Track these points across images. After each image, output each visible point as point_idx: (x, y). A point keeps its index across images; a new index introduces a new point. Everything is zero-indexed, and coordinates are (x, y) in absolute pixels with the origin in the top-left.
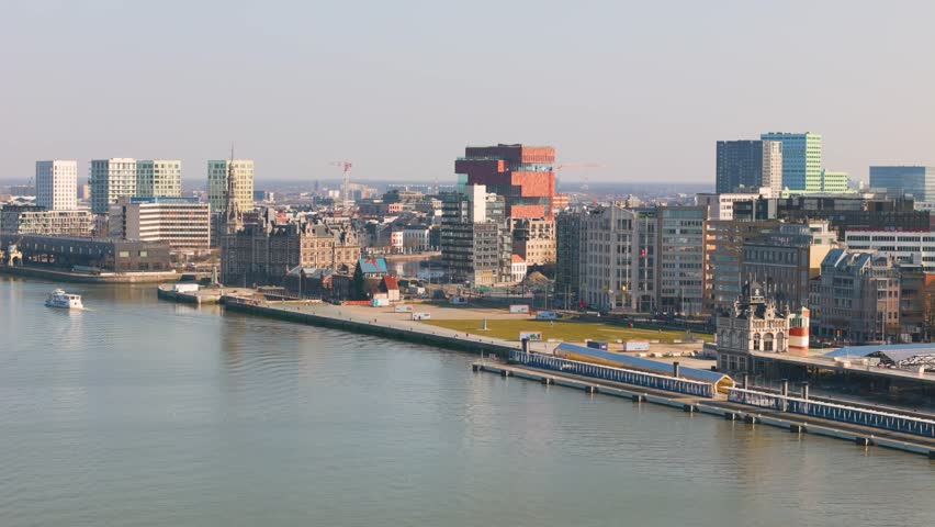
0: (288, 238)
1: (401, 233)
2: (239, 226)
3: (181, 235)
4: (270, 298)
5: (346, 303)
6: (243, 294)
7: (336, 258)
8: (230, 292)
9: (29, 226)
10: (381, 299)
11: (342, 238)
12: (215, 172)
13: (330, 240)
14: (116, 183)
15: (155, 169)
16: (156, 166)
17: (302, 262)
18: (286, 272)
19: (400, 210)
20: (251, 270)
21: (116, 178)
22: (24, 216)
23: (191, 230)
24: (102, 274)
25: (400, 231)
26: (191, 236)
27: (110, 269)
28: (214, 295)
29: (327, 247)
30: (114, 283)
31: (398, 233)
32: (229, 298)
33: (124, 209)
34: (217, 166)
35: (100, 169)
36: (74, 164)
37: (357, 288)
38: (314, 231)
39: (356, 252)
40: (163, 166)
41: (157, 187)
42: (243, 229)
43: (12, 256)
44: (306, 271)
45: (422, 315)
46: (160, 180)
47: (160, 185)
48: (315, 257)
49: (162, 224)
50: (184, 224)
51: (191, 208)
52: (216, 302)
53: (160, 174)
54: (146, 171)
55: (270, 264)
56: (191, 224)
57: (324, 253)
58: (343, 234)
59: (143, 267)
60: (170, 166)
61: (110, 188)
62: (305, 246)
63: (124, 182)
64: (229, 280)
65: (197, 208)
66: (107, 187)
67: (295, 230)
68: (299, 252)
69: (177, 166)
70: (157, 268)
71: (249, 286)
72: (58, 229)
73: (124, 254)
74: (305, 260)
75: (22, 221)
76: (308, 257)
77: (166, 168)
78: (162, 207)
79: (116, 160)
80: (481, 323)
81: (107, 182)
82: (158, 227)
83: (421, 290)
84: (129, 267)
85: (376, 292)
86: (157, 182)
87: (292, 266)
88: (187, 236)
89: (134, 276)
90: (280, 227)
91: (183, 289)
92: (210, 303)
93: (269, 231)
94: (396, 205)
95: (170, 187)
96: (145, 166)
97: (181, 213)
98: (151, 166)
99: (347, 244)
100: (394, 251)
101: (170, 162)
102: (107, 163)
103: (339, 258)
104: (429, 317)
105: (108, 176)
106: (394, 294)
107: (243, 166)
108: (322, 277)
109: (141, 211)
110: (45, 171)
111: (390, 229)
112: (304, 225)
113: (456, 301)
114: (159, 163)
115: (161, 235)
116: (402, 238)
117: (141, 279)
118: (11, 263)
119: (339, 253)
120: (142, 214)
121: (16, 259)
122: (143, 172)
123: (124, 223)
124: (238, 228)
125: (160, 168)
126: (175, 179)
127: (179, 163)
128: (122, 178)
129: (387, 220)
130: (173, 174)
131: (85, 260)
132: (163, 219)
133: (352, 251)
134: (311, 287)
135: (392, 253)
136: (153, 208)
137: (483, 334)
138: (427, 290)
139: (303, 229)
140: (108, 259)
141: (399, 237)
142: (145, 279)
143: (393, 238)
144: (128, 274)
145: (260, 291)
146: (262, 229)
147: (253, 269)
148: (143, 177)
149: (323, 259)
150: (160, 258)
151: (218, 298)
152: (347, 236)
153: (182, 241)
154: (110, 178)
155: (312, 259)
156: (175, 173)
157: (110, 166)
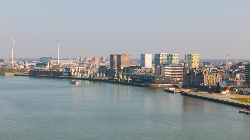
0: (201, 75)
1: (239, 74)
2: (188, 72)
3: (177, 74)
4: (194, 92)
5: (214, 93)
6: (187, 90)
7: (214, 81)
8: (184, 90)
9: (137, 72)
10: (224, 92)
11: (216, 75)
12: (189, 57)
13: (213, 76)
14: (162, 60)
15: (172, 56)
16: (173, 55)
17: (205, 82)
18: (200, 85)
19: (242, 68)
20: (191, 84)
21: (162, 59)
22: (135, 69)
23: (180, 73)
24: (152, 85)
25: (239, 73)
26: (180, 74)
27: (154, 83)
28: (179, 91)
29: (212, 78)
30: (155, 87)
31: (238, 74)
32: (183, 92)
33: (161, 67)
34: (189, 55)
35: (158, 56)
36: (151, 55)
37: (217, 89)
38: (208, 73)
39: (220, 79)
40: (174, 55)
41: (173, 61)
42: (189, 72)
43: (129, 80)
44: (205, 84)
45: (232, 97)
46: (173, 59)
47: (174, 60)
48: (209, 81)
49: (172, 71)
50: (178, 71)
51: (180, 67)
52: (179, 93)
53: (173, 58)
54: (170, 57)
55: (196, 82)
56: (180, 71)
57: (211, 79)
58: (217, 75)
59: (163, 83)
60: (176, 55)
61: (160, 61)
62: (206, 77)
63: (164, 60)
64: (184, 87)
65: (181, 67)
66: (159, 61)
67: (203, 73)
68: (204, 79)
69: (178, 55)
70: (167, 83)
71: (189, 88)
72: (144, 72)
73: (158, 79)
74: (205, 81)
75: (135, 70)
76: (206, 80)
77: (175, 56)
78: (172, 67)
79: (162, 54)
80: (247, 99)
81: (159, 60)
82: (170, 72)
83: (237, 90)
84: (159, 83)
85: (223, 90)
86: (173, 60)
87: (201, 83)
88: (178, 74)
89: (160, 85)
90: (199, 72)
91: (171, 89)
92: (178, 93)
93: (196, 73)
94: (241, 66)
95: (176, 61)
96: (169, 55)
97: (177, 68)
98: (171, 55)
99: (218, 77)
100: (237, 79)
101: (176, 54)
102: (159, 55)
103: (215, 81)
104: (234, 97)
105: (160, 58)
106: (228, 91)
107: (196, 55)
108: (209, 86)
109: (165, 68)
110: (143, 57)
111: (236, 73)
112: (205, 71)
113: (245, 93)
114: (173, 54)
115: (171, 74)
116: (239, 75)
117: (162, 86)
118: (128, 82)
119: (215, 79)
120: (166, 68)
121: (130, 80)
122: (169, 57)
123: (161, 71)
124: (187, 72)
125: (173, 56)
126: (178, 59)
127: (179, 54)
128: (163, 58)
129: (236, 70)
130: (177, 57)
131: (147, 81)
132: (172, 70)
133: (219, 79)
134: (206, 89)
135: (236, 80)
136: (170, 67)
137: (247, 102)
138: (238, 90)
139: (205, 73)
140: (153, 80)
141: (238, 75)
142: (163, 86)
143: (237, 75)
144: (159, 85)
145: (192, 90)
146: (194, 73)
147: (192, 84)
148: (169, 58)
149: (211, 81)
150: (168, 81)
151: (180, 91)
152: (218, 75)
153: (177, 76)
154: (160, 59)
155: (207, 81)
156: (178, 58)
157: (160, 55)
